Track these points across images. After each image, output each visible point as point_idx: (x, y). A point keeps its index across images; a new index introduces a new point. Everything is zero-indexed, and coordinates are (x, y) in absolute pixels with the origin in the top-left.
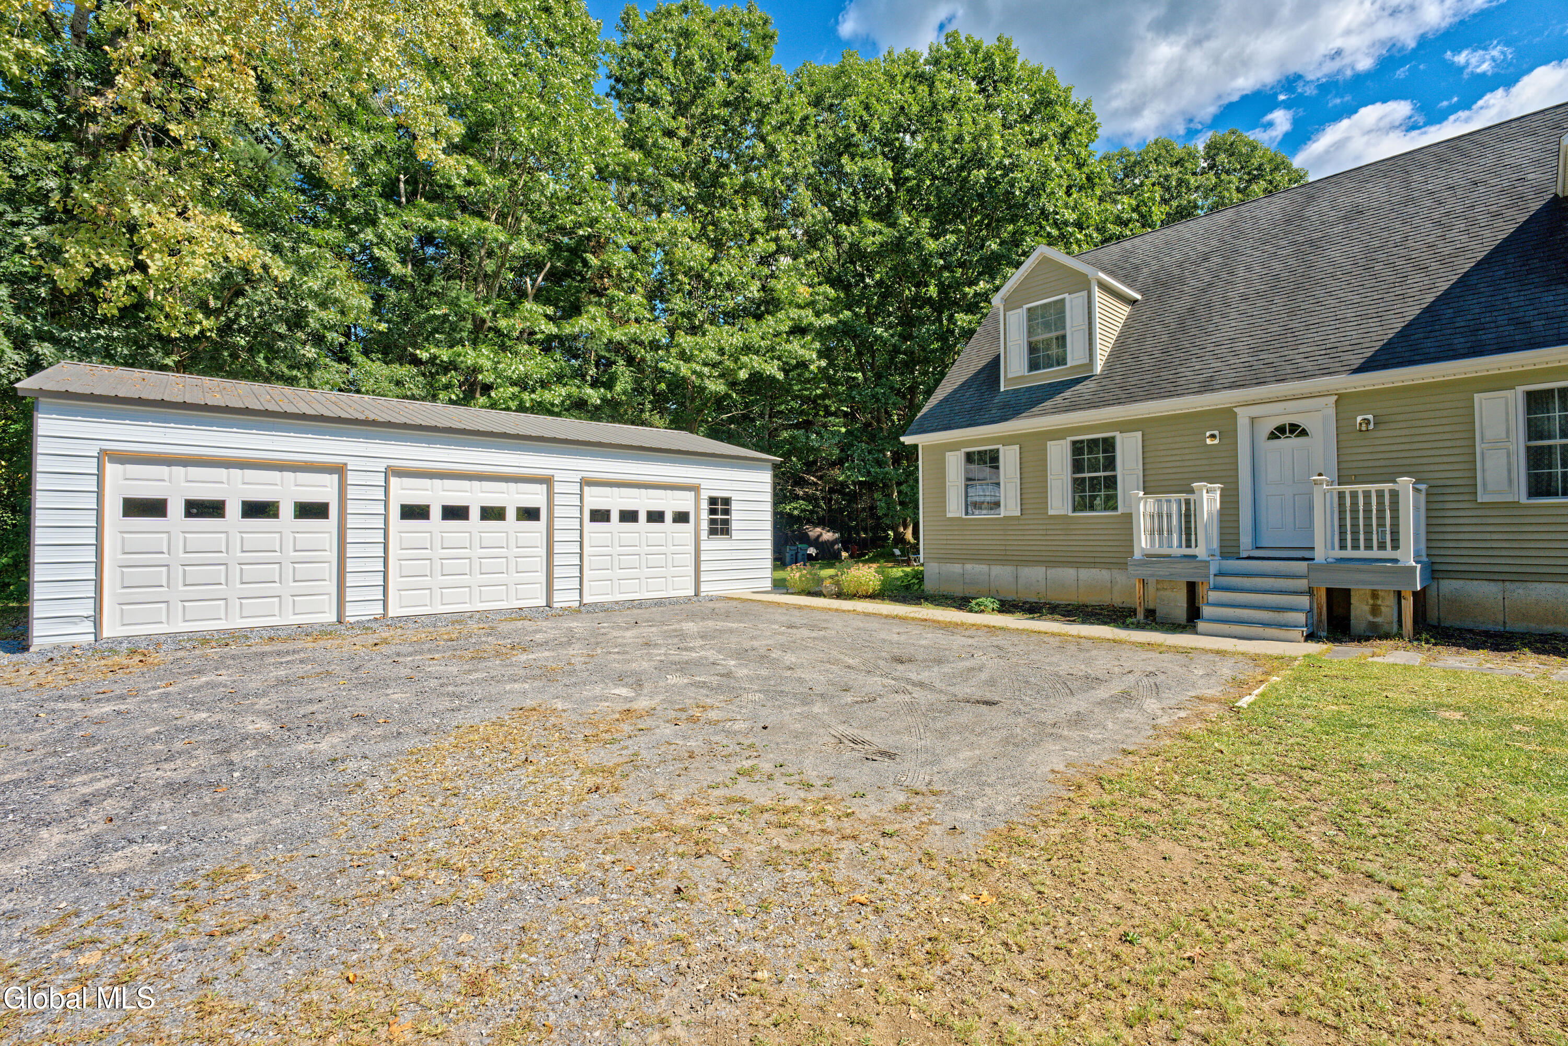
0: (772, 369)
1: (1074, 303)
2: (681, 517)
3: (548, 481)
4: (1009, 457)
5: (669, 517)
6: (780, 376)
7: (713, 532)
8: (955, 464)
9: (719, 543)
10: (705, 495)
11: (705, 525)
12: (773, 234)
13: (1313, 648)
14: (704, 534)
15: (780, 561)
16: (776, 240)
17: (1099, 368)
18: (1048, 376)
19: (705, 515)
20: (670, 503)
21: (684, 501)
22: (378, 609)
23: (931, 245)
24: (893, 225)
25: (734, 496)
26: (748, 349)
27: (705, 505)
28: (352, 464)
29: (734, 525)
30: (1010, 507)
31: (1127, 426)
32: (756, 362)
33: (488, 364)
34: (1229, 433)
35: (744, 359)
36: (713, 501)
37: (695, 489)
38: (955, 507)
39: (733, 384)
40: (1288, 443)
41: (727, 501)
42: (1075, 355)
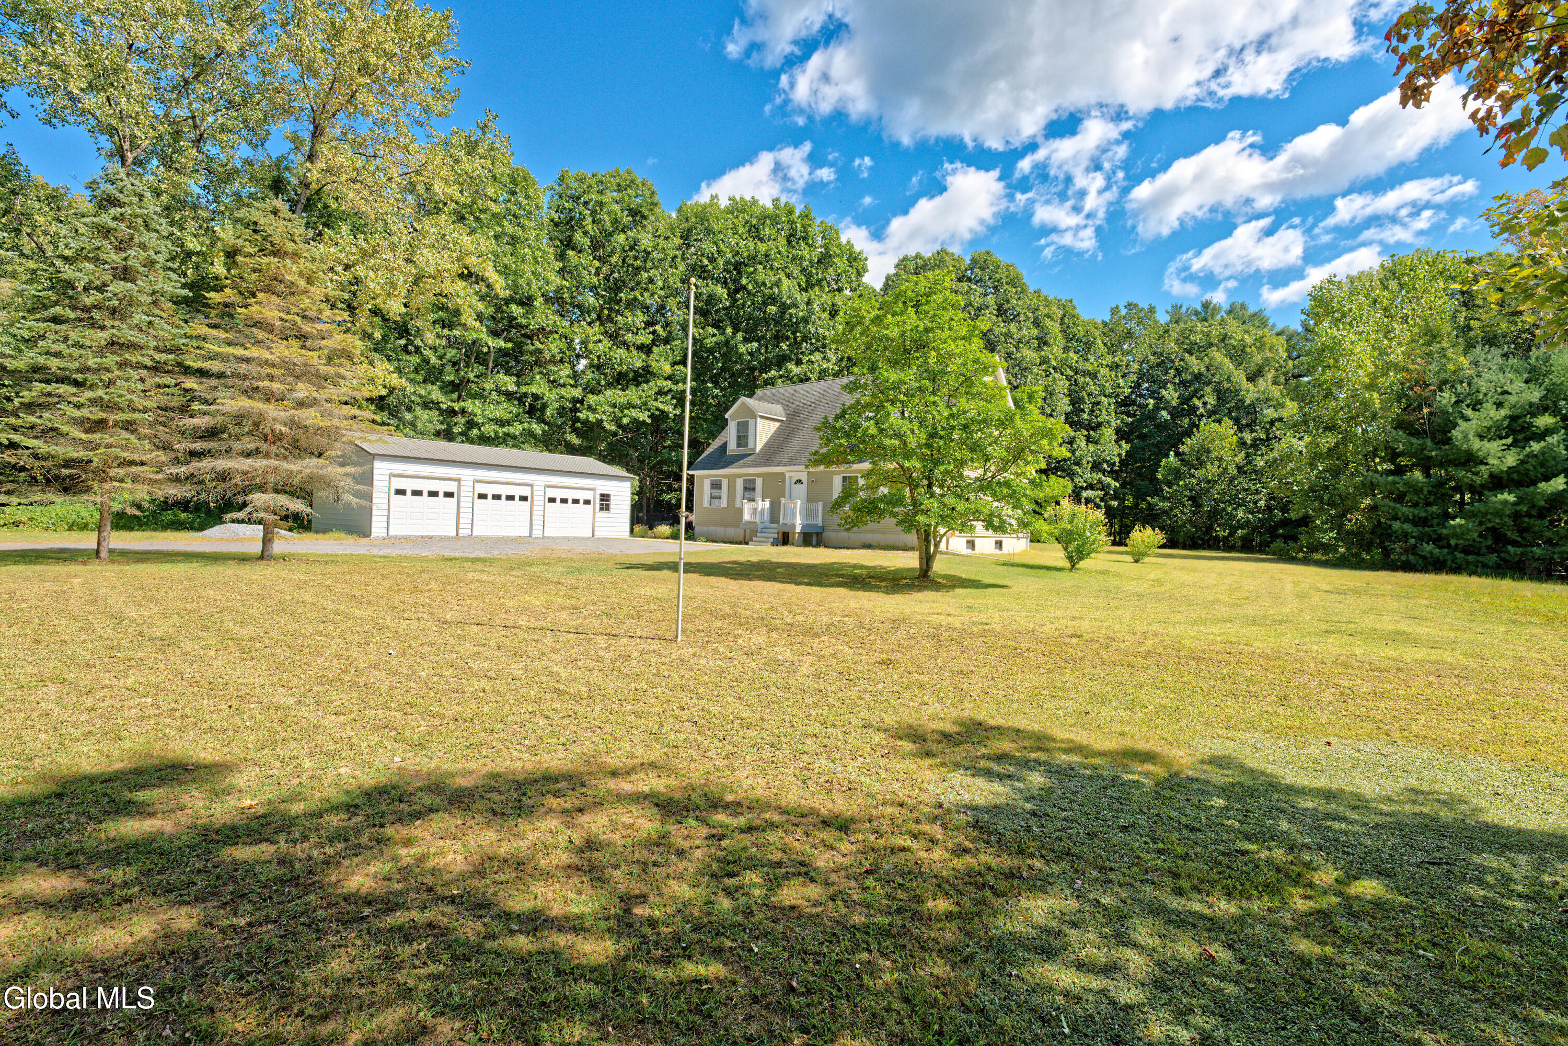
0: (644, 417)
1: (751, 422)
2: (587, 502)
3: (531, 485)
4: (725, 483)
5: (581, 502)
6: (649, 421)
7: (601, 509)
8: (707, 484)
9: (604, 514)
10: (598, 493)
11: (598, 506)
12: (651, 329)
13: (775, 548)
14: (597, 510)
15: (633, 523)
16: (654, 332)
17: (758, 450)
18: (742, 451)
19: (598, 501)
20: (582, 496)
21: (588, 495)
22: (469, 532)
23: (742, 349)
24: (723, 333)
25: (612, 493)
26: (630, 406)
27: (598, 497)
28: (463, 478)
29: (612, 507)
30: (724, 503)
31: (759, 475)
32: (634, 413)
33: (479, 412)
34: (784, 481)
35: (626, 411)
36: (602, 495)
37: (594, 490)
38: (706, 503)
39: (620, 426)
40: (798, 486)
41: (608, 496)
42: (751, 445)
